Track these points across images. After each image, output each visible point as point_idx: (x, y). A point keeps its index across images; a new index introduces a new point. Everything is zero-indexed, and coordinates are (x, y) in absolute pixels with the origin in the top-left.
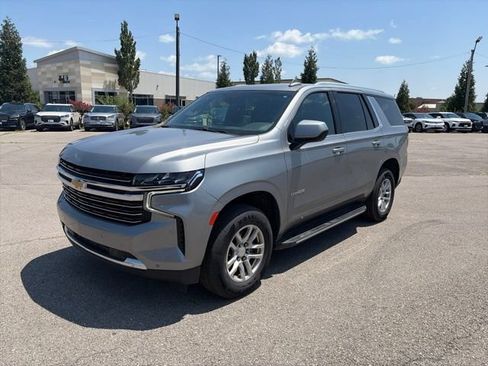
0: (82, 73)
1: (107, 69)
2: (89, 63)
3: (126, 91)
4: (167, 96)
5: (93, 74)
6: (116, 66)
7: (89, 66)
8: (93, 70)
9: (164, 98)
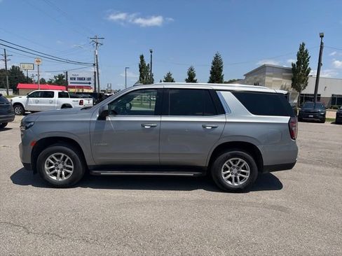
0: (266, 81)
1: (284, 77)
2: (271, 74)
3: (296, 92)
4: (333, 95)
5: (274, 81)
6: (292, 74)
7: (272, 76)
8: (274, 79)
9: (330, 96)
